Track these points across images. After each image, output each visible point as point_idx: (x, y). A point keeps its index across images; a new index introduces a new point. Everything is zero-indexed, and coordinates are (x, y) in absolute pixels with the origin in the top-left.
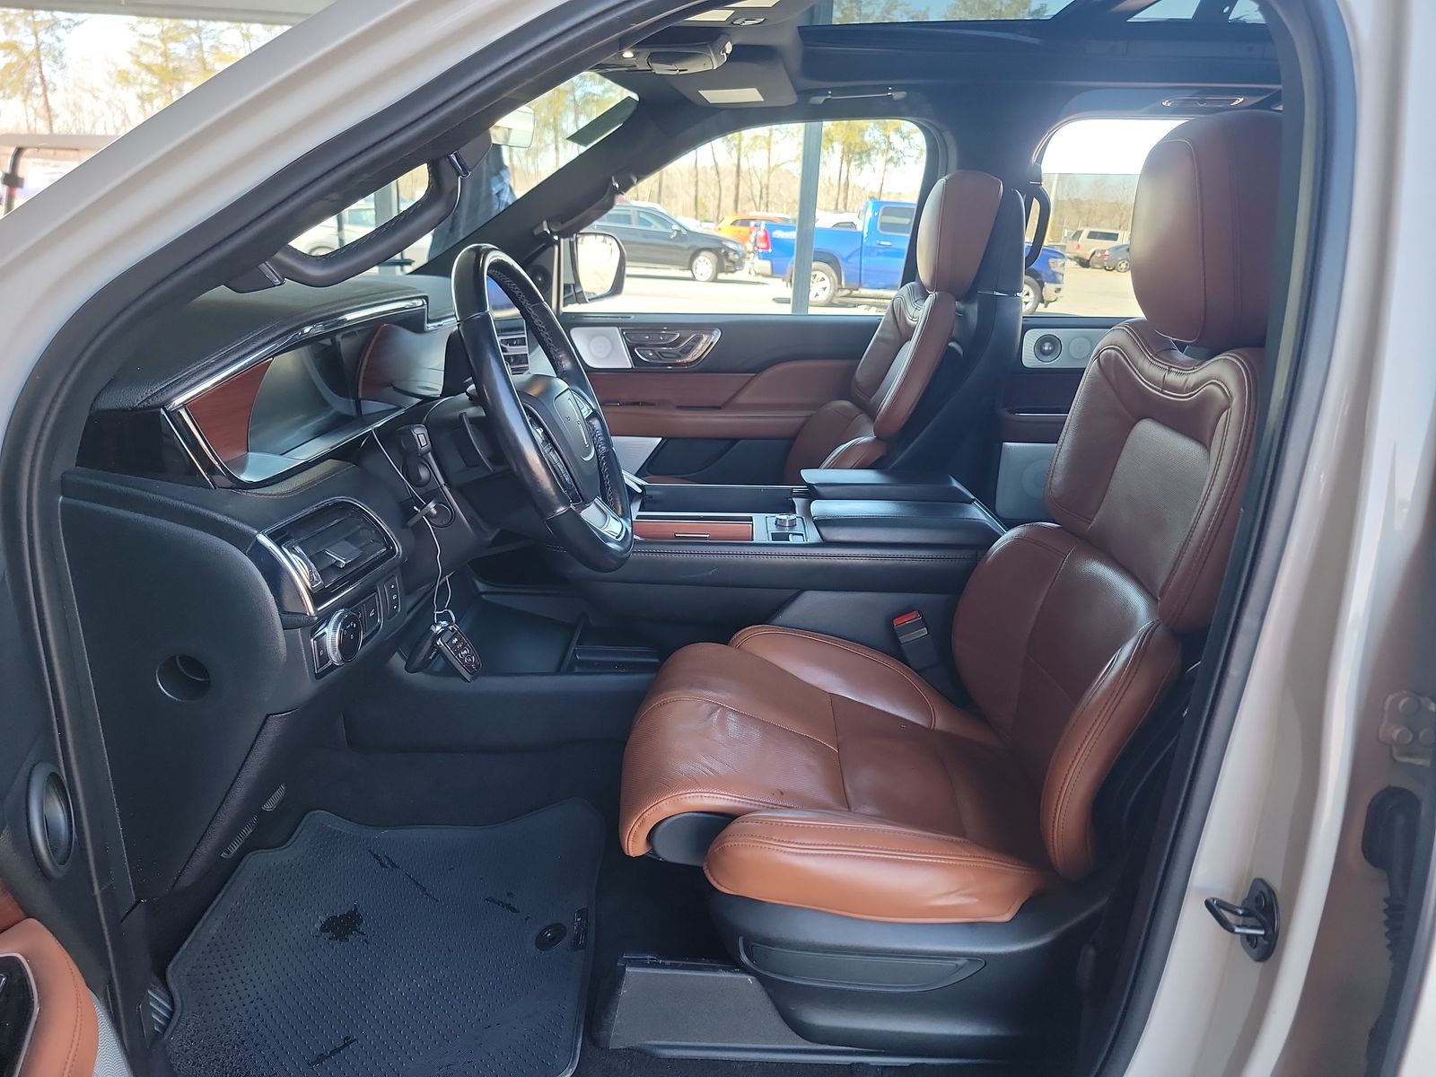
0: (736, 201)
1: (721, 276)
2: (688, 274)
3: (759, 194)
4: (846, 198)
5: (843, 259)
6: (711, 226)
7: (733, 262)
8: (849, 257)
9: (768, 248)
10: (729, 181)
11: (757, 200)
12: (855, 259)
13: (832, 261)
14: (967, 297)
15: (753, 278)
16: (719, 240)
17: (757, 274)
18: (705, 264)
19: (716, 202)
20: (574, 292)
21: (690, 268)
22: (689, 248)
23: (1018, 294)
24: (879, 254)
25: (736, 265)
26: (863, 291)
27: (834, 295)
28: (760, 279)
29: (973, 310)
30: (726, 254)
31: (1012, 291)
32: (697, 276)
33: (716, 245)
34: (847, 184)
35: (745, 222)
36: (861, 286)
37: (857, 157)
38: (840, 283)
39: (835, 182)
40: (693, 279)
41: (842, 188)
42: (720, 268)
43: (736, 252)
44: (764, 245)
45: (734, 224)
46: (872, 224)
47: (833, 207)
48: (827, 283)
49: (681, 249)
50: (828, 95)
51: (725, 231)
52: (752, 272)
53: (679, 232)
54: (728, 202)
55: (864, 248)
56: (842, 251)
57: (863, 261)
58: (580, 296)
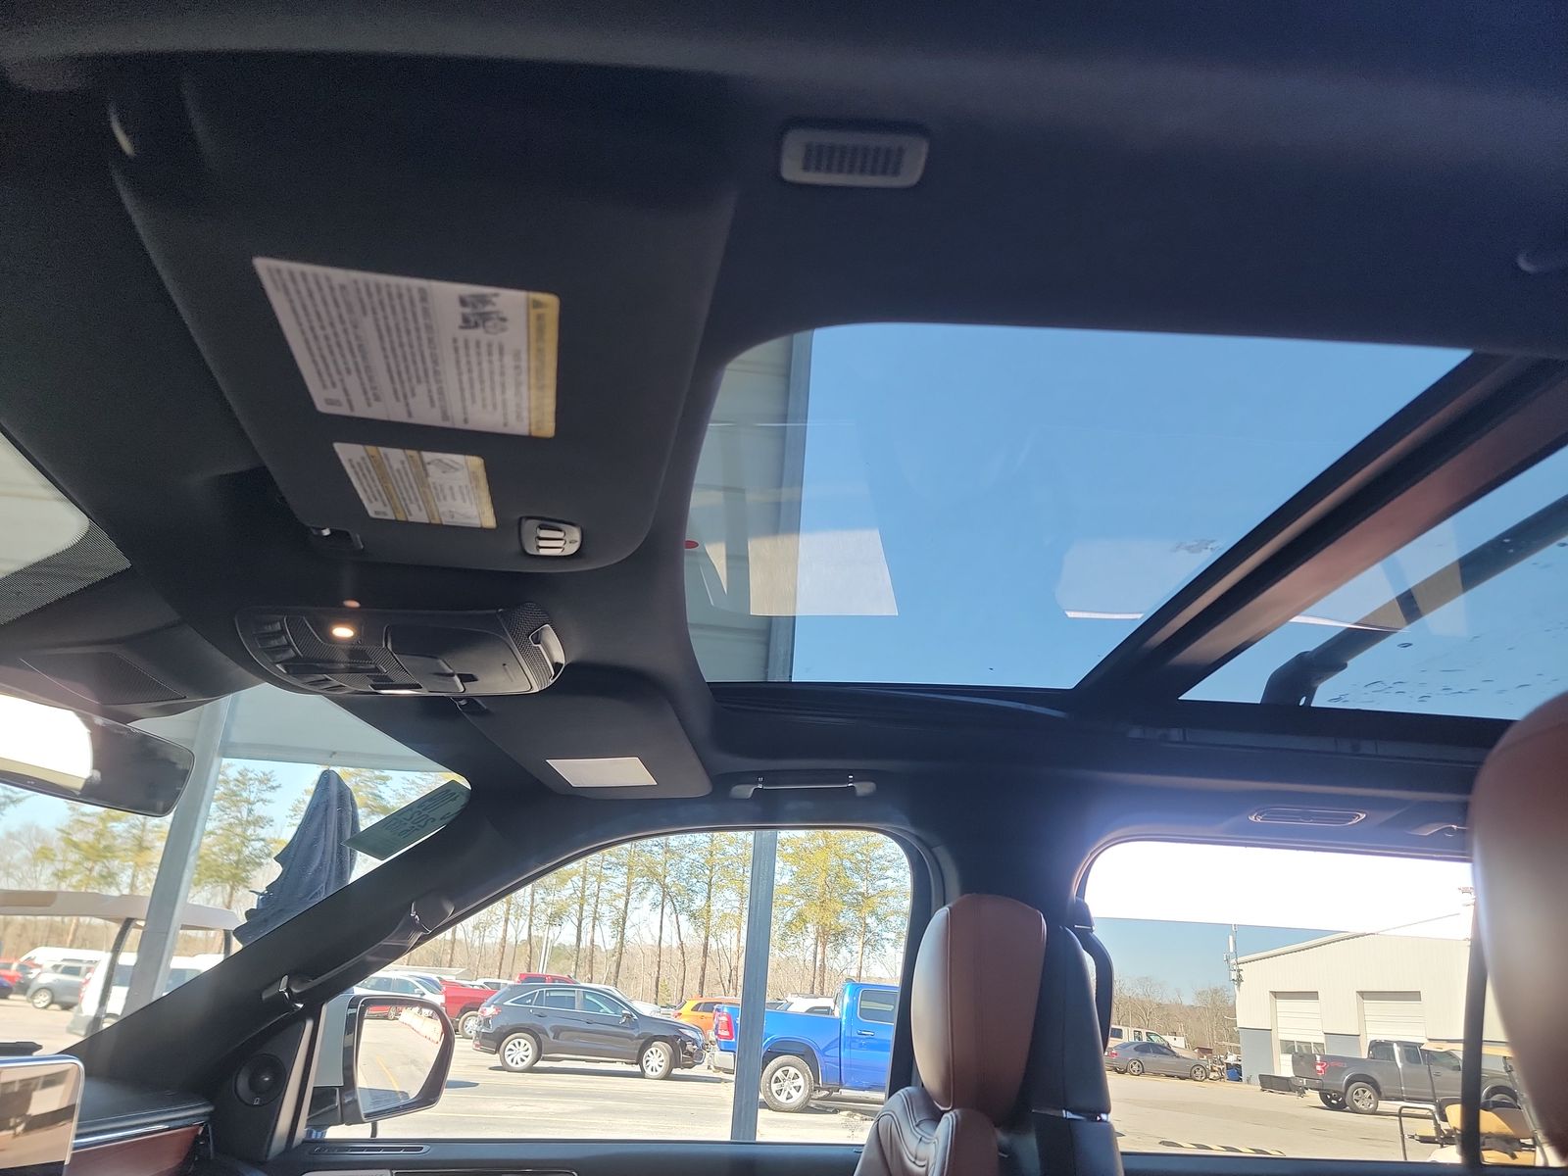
0: (702, 984)
1: (676, 1071)
2: (637, 1069)
3: (728, 978)
4: (822, 982)
5: (819, 1051)
6: (672, 1011)
7: (691, 1054)
8: (827, 1048)
9: (731, 1036)
10: (695, 962)
11: (726, 983)
12: (834, 1052)
13: (807, 1055)
14: (1014, 1119)
15: (711, 1074)
16: (677, 1027)
17: (718, 1069)
18: (657, 1057)
19: (680, 984)
20: (334, 1102)
21: (639, 1062)
22: (639, 1038)
23: (1104, 1116)
24: (861, 1046)
25: (694, 1058)
26: (845, 1093)
27: (809, 1097)
28: (722, 1075)
29: (1028, 1146)
30: (684, 1045)
31: (1095, 1112)
32: (648, 1071)
33: (673, 1033)
34: (823, 966)
35: (709, 1007)
36: (841, 1085)
37: (833, 938)
38: (816, 1081)
39: (810, 965)
40: (641, 1075)
41: (818, 972)
42: (675, 1062)
43: (694, 1042)
44: (727, 1033)
45: (695, 1009)
46: (851, 1009)
47: (808, 991)
48: (800, 1082)
49: (630, 1037)
50: (757, 783)
51: (686, 1017)
52: (712, 1067)
53: (629, 1017)
54: (693, 985)
55: (842, 1037)
56: (819, 1041)
57: (842, 1053)
58: (348, 1111)
